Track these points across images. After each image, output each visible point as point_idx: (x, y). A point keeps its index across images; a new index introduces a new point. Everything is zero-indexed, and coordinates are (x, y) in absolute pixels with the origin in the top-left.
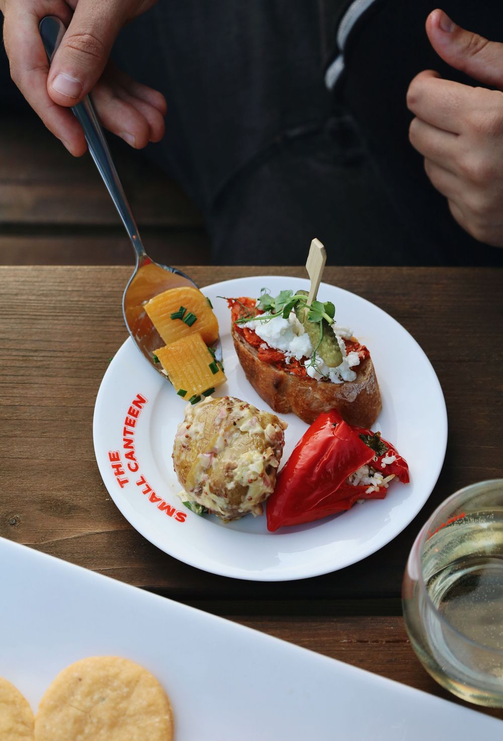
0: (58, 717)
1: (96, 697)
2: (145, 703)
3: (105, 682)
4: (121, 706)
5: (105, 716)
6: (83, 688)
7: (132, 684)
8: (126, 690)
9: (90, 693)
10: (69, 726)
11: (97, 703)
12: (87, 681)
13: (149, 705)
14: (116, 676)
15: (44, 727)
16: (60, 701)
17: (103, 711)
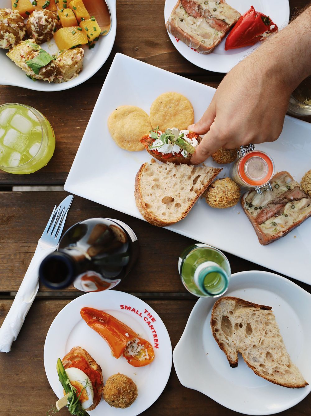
0: (157, 116)
1: (168, 107)
2: (184, 106)
3: (170, 101)
4: (176, 108)
5: (172, 112)
6: (163, 105)
7: (178, 101)
8: (177, 103)
9: (166, 106)
10: (161, 118)
11: (168, 109)
12: (164, 102)
13: (186, 107)
14: (173, 99)
15: (154, 119)
16: (157, 110)
17: (171, 111)
